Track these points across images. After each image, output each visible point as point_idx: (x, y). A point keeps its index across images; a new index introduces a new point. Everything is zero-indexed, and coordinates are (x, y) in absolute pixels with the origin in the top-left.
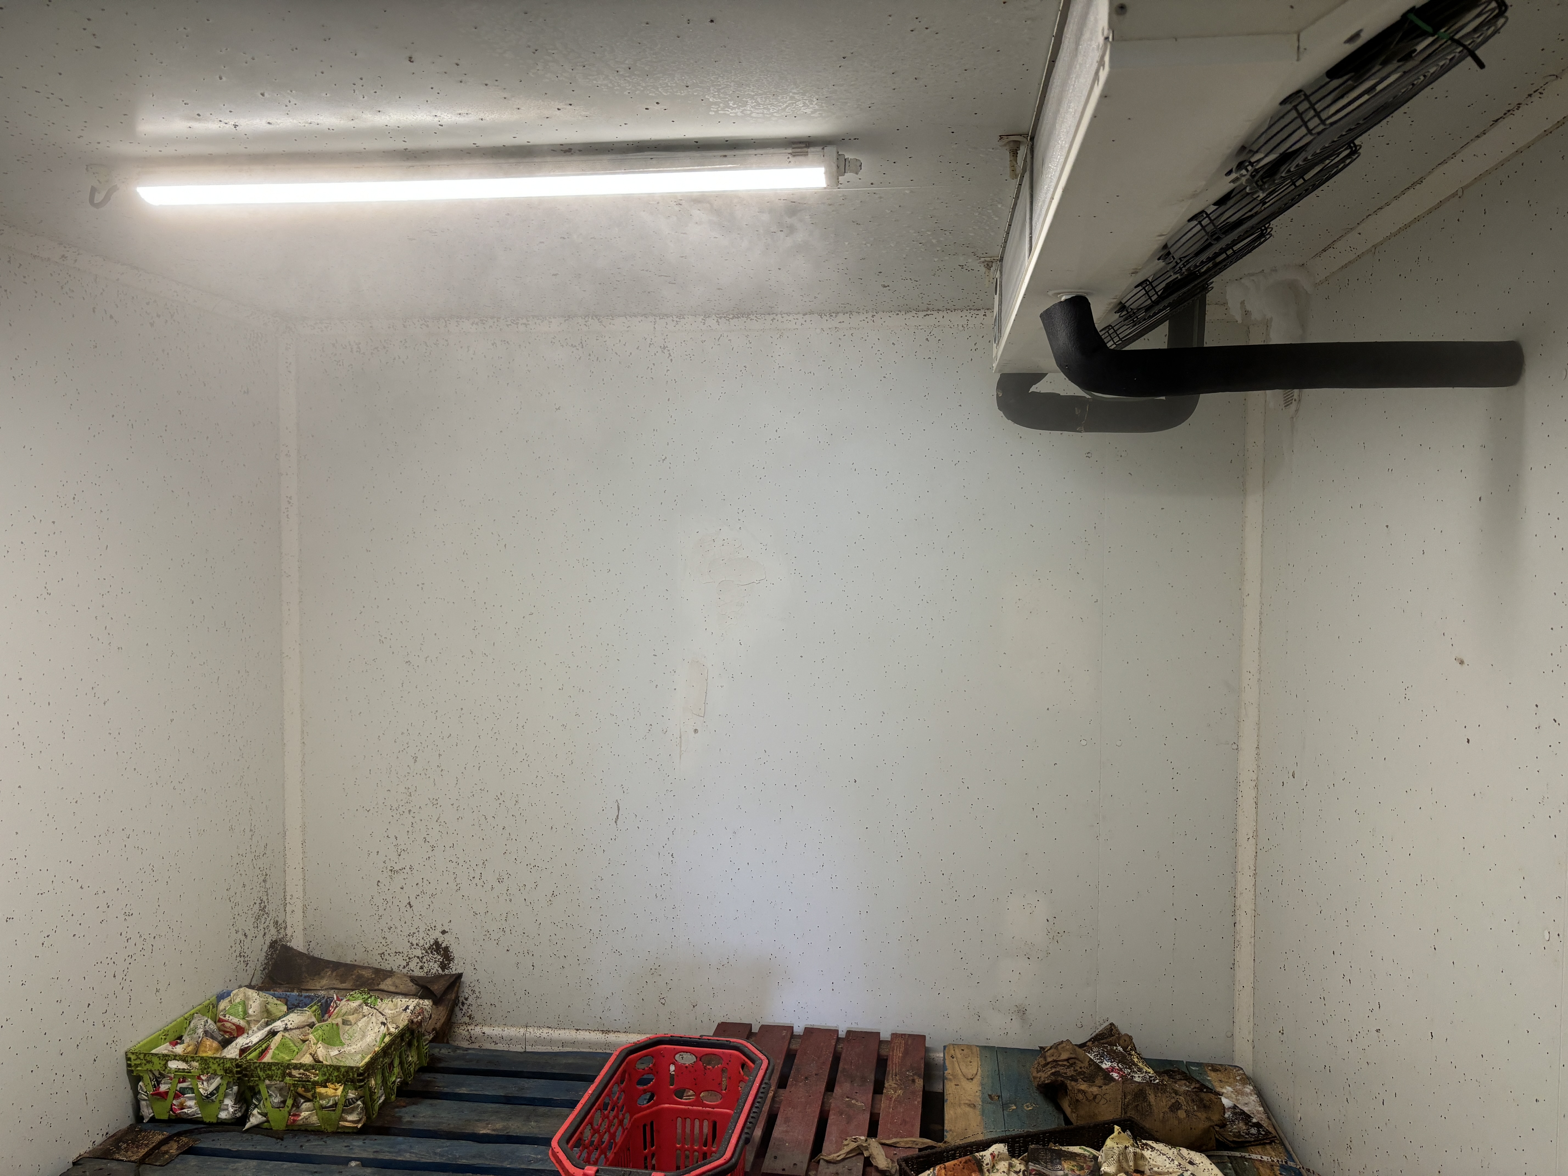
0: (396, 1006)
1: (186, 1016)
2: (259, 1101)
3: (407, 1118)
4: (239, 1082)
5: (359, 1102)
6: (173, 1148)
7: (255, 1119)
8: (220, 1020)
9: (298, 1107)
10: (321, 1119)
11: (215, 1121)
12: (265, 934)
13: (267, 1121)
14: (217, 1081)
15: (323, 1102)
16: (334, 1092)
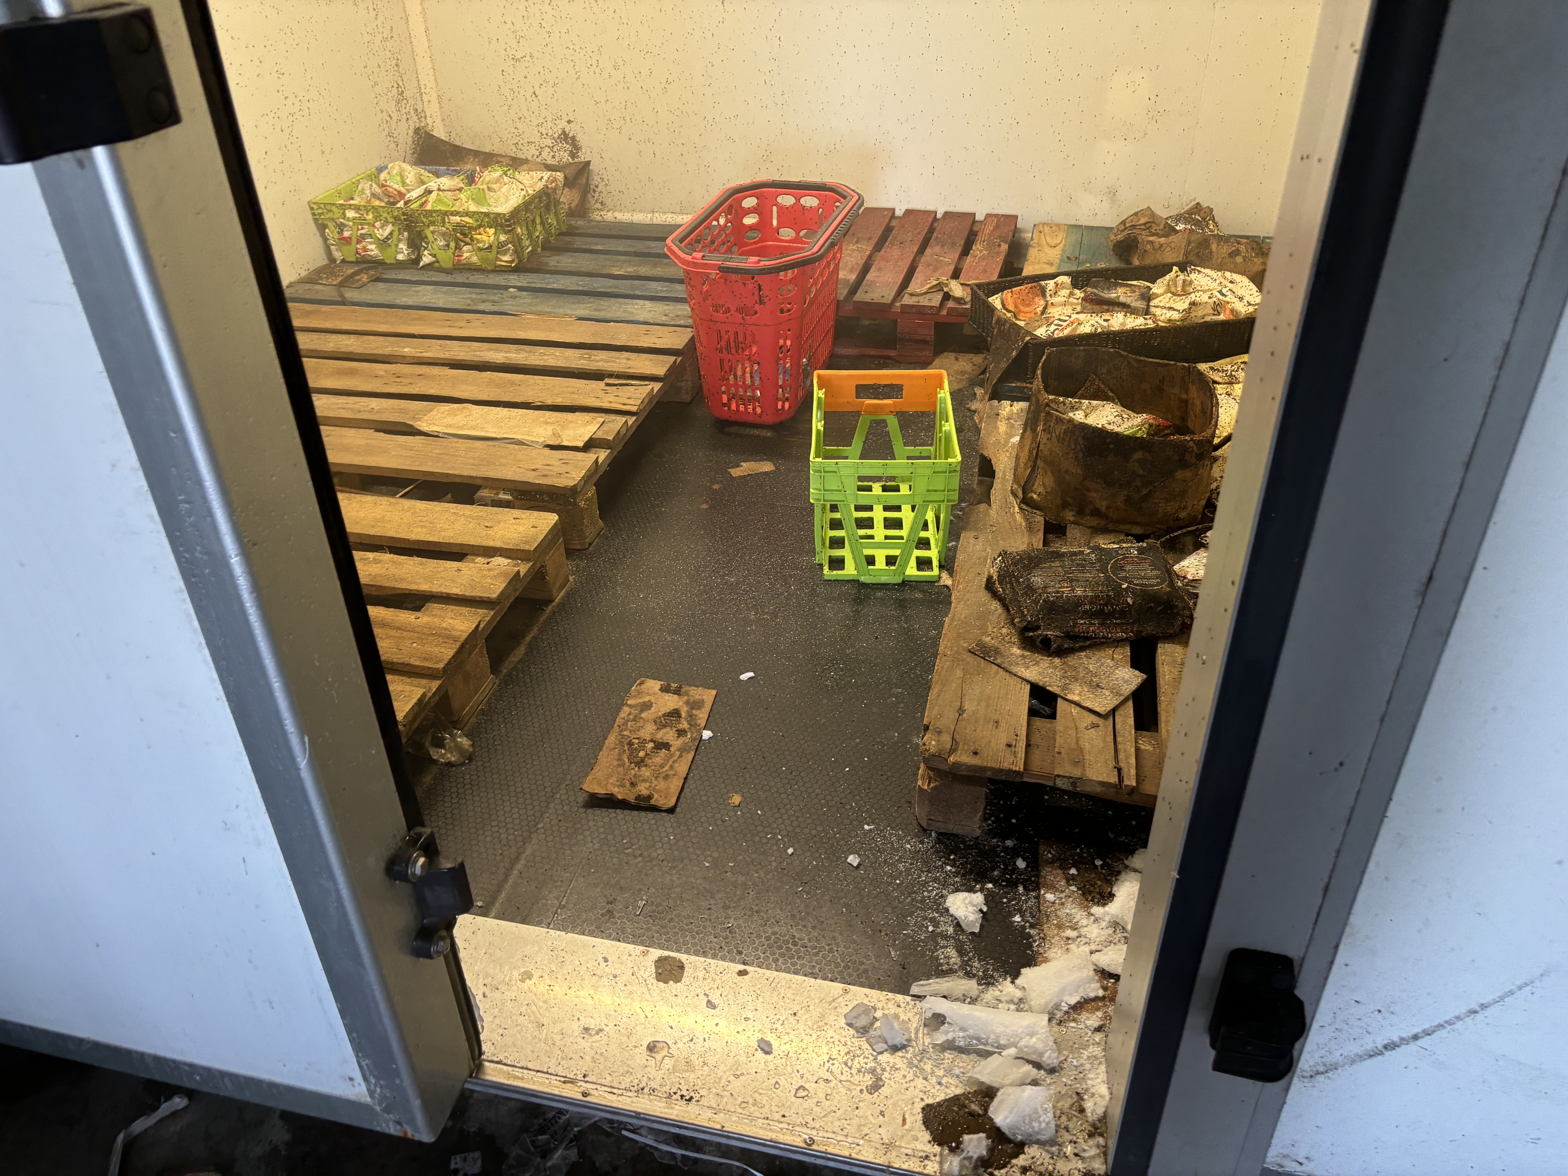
0: (532, 177)
1: (353, 180)
2: (427, 243)
3: (552, 263)
4: (408, 228)
5: (510, 245)
6: (365, 278)
7: (426, 259)
8: (383, 186)
9: (461, 249)
10: (481, 259)
11: (393, 262)
12: (408, 119)
13: (437, 261)
14: (389, 228)
15: (481, 245)
16: (487, 236)
